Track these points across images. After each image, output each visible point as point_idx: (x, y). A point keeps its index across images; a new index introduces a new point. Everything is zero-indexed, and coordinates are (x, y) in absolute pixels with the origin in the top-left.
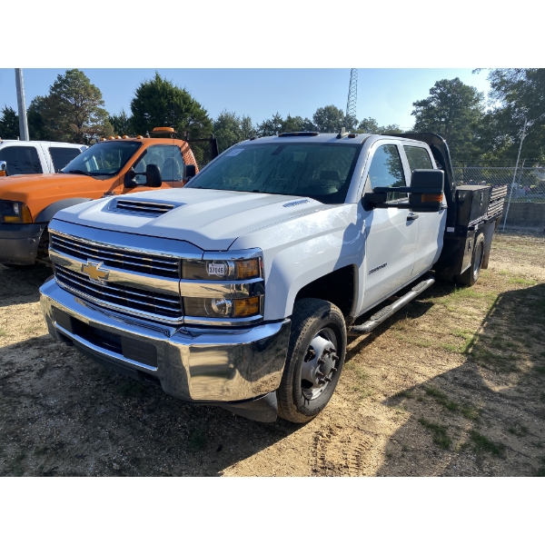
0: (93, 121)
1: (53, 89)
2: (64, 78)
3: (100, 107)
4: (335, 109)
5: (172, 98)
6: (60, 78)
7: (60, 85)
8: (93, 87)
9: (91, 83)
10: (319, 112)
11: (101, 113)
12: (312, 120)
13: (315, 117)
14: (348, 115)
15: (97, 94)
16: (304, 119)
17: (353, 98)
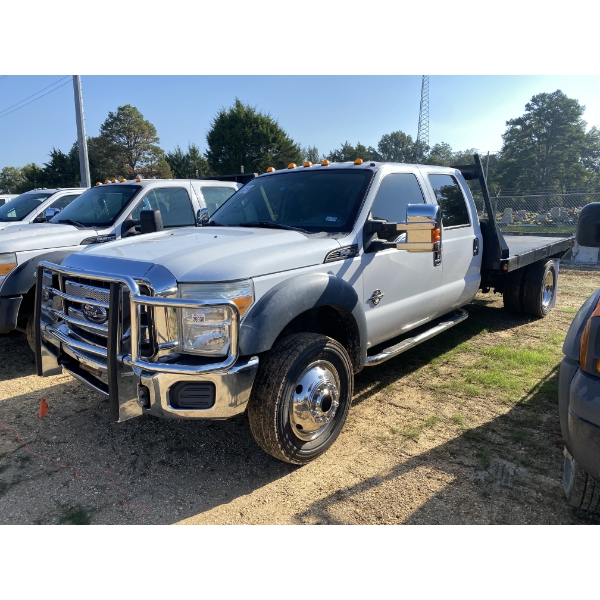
0: (147, 160)
1: (104, 128)
2: (115, 115)
3: (155, 144)
4: (403, 135)
5: (258, 126)
6: (111, 116)
7: (112, 123)
8: (147, 124)
9: (144, 119)
10: (385, 138)
11: (157, 151)
12: (376, 148)
13: (380, 145)
14: (418, 141)
15: (152, 131)
16: (367, 147)
17: (424, 122)
